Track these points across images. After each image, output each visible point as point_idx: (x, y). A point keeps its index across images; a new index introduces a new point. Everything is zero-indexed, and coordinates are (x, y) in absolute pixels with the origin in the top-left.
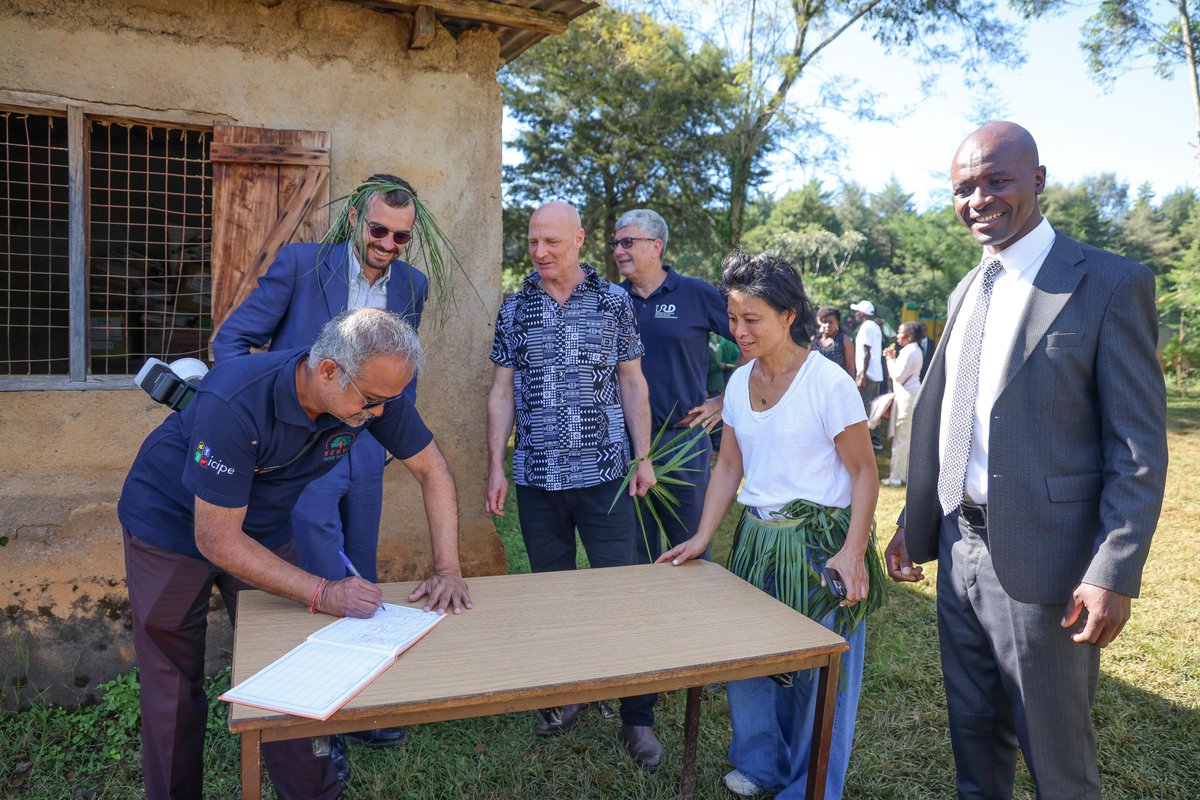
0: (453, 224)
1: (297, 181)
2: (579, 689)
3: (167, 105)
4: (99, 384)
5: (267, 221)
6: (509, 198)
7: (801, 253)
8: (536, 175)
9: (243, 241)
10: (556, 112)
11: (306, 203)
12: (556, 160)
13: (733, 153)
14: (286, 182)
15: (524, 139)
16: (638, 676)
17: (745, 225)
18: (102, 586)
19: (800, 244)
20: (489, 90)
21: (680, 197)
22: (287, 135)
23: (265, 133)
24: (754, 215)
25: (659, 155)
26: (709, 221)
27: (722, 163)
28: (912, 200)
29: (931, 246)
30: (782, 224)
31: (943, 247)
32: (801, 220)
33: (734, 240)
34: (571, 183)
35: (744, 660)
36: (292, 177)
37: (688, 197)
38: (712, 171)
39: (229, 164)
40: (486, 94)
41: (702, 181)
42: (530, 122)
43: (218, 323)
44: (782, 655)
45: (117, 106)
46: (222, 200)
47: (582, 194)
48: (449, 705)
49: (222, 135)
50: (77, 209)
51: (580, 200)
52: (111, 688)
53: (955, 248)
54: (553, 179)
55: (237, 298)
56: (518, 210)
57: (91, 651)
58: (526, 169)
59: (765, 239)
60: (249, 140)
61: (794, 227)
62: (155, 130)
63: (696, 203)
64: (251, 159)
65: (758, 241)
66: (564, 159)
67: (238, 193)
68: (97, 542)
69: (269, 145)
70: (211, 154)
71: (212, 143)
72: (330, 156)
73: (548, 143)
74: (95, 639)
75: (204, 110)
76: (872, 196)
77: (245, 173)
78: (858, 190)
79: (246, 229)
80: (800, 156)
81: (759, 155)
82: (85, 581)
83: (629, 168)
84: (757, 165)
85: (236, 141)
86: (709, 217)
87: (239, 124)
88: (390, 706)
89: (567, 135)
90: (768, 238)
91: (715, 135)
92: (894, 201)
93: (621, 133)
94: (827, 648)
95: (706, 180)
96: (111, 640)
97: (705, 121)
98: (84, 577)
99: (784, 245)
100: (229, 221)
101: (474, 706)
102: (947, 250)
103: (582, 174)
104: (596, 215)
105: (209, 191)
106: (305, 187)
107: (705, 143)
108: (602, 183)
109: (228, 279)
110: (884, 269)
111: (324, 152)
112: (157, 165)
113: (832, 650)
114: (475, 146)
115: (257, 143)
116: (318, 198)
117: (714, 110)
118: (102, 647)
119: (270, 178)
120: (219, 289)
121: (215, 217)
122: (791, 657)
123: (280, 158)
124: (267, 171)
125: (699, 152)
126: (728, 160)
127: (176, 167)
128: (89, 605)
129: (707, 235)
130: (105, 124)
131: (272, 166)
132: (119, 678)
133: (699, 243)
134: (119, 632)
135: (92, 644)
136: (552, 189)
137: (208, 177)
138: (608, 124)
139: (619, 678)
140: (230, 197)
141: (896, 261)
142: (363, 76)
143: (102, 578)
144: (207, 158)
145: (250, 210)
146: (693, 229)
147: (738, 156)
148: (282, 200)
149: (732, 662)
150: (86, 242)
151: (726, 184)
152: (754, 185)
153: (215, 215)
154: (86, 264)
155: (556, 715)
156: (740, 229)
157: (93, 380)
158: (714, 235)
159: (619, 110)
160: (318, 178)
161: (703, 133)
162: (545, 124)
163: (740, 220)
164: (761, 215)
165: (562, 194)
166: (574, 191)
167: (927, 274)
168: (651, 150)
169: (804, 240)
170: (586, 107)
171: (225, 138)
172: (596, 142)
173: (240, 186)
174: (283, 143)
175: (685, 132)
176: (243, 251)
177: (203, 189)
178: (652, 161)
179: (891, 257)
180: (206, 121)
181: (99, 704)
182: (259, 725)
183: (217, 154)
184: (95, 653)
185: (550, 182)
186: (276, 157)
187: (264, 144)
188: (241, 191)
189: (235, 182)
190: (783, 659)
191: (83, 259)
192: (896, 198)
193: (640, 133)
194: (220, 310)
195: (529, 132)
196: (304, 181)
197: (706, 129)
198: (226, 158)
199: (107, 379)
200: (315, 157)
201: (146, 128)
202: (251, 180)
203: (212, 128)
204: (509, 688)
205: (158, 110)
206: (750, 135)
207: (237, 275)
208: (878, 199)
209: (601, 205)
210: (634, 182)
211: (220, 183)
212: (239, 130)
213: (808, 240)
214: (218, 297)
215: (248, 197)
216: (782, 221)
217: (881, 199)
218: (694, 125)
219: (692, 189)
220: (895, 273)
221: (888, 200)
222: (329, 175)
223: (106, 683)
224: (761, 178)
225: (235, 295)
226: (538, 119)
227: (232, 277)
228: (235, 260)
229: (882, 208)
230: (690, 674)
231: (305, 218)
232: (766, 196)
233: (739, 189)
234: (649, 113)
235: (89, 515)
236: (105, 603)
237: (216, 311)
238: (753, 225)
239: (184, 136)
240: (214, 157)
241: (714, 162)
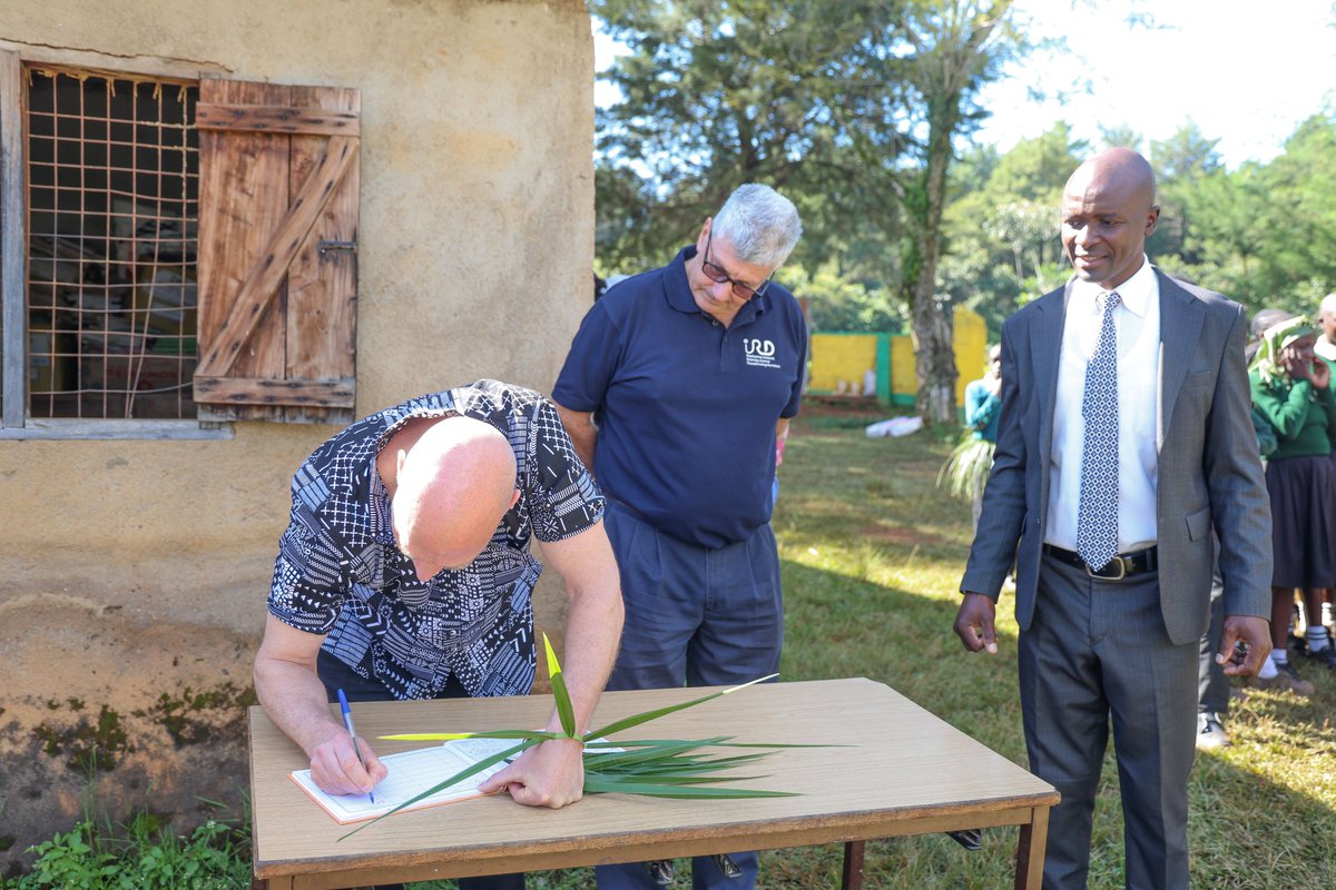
0: (527, 215)
1: (316, 157)
2: (696, 836)
3: (135, 49)
4: (43, 432)
5: (274, 211)
6: (597, 155)
7: (1039, 233)
8: (637, 122)
9: (241, 237)
10: (665, 25)
11: (328, 187)
12: (667, 99)
13: (932, 87)
14: (300, 158)
15: (620, 67)
16: (773, 823)
17: (950, 194)
18: (39, 708)
19: (1037, 220)
20: (577, 26)
21: (851, 153)
22: (301, 93)
23: (270, 90)
24: (966, 176)
25: (820, 91)
26: (894, 190)
27: (916, 100)
28: (1216, 149)
29: (1241, 223)
30: (1009, 190)
31: (1262, 222)
32: (1040, 183)
33: (931, 219)
34: (689, 133)
35: (914, 808)
36: (308, 152)
37: (863, 155)
38: (901, 113)
39: (221, 133)
40: (572, 33)
41: (883, 127)
42: (628, 41)
43: (207, 350)
44: (966, 804)
45: (67, 51)
46: (212, 181)
47: (706, 149)
48: (530, 850)
49: (211, 92)
50: (13, 193)
51: (702, 158)
52: (47, 851)
53: (1281, 225)
54: (662, 126)
55: (233, 316)
56: (612, 172)
57: (19, 799)
58: (623, 113)
59: (982, 213)
60: (250, 99)
61: (1028, 194)
62: (118, 83)
63: (874, 163)
64: (251, 125)
65: (972, 216)
66: (679, 98)
67: (234, 172)
68: (34, 648)
69: (277, 106)
70: (198, 118)
71: (198, 104)
72: (361, 126)
73: (655, 73)
74: (27, 783)
75: (186, 56)
76: (1154, 145)
77: (243, 144)
78: (1131, 134)
79: (245, 222)
80: (1036, 89)
81: (973, 86)
82: (15, 701)
83: (775, 110)
84: (969, 102)
85: (231, 101)
86: (895, 185)
87: (235, 77)
88: (456, 849)
89: (684, 61)
90: (988, 211)
91: (907, 59)
92: (1188, 150)
93: (763, 59)
94: (1029, 798)
95: (891, 127)
96: (49, 784)
97: (891, 38)
98: (14, 696)
99: (1012, 222)
100: (222, 211)
101: (562, 853)
102: (1267, 228)
103: (704, 119)
104: (726, 180)
105: (193, 168)
106: (326, 165)
107: (891, 71)
108: (735, 133)
109: (221, 290)
110: (1171, 256)
111: (352, 117)
112: (121, 132)
113: (1036, 802)
114: (558, 106)
115: (259, 103)
116: (343, 181)
117: (904, 22)
118: (35, 795)
119: (279, 152)
120: (208, 303)
121: (203, 206)
122: (979, 808)
123: (293, 124)
124: (274, 143)
125: (880, 86)
126: (926, 97)
127: (147, 134)
128: (19, 735)
129: (892, 212)
130: (48, 74)
131: (281, 135)
132: (57, 838)
133: (880, 222)
134: (60, 773)
135: (22, 789)
136: (660, 142)
137: (191, 149)
138: (743, 44)
139: (748, 825)
140: (223, 177)
141: (1189, 244)
142: (404, 9)
143: (40, 698)
144: (192, 121)
145: (251, 196)
146: (869, 199)
147: (939, 91)
148: (295, 183)
149: (898, 810)
150: (25, 237)
151: (922, 132)
152: (966, 133)
153: (202, 201)
154: (25, 268)
155: (666, 871)
156: (941, 200)
157: (34, 426)
158: (902, 209)
159: (761, 25)
160: (344, 152)
161: (888, 56)
162: (651, 45)
163: (942, 188)
164: (977, 176)
165: (676, 149)
166: (694, 145)
167: (1236, 266)
168: (807, 83)
169: (1044, 215)
170: (712, 18)
171: (216, 96)
172: (726, 74)
173: (237, 164)
174: (296, 105)
175: (861, 54)
176: (241, 251)
177: (185, 165)
178: (810, 100)
179: (1182, 238)
180: (189, 73)
181: (27, 874)
182: (292, 870)
183: (205, 119)
184: (24, 801)
185: (658, 132)
186: (288, 124)
187: (269, 106)
188: (238, 170)
189: (230, 157)
190: (967, 810)
191: (22, 260)
192: (1192, 146)
193: (793, 57)
194: (209, 332)
195: (627, 59)
196: (325, 156)
197: (893, 50)
198: (218, 124)
199: (54, 425)
200: (340, 124)
201: (106, 81)
202: (253, 155)
203: (198, 82)
204: (605, 831)
205: (123, 56)
206: (958, 60)
207: (233, 284)
208: (1162, 148)
209: (732, 166)
210: (783, 131)
211: (210, 158)
212: (234, 86)
213: (1049, 214)
214: (207, 314)
215: (247, 177)
216: (1010, 185)
217: (1168, 148)
218: (874, 43)
219: (869, 143)
220: (1187, 263)
221: (1178, 148)
222: (359, 148)
223: (39, 844)
224: (976, 122)
225: (230, 311)
226: (641, 36)
227: (226, 286)
228: (230, 263)
229: (1170, 161)
230: (842, 823)
231: (326, 207)
232: (986, 147)
233: (940, 141)
234: (806, 27)
235: (24, 610)
236: (41, 733)
237: (204, 333)
238: (965, 189)
239: (158, 93)
240: (203, 122)
241: (904, 99)
